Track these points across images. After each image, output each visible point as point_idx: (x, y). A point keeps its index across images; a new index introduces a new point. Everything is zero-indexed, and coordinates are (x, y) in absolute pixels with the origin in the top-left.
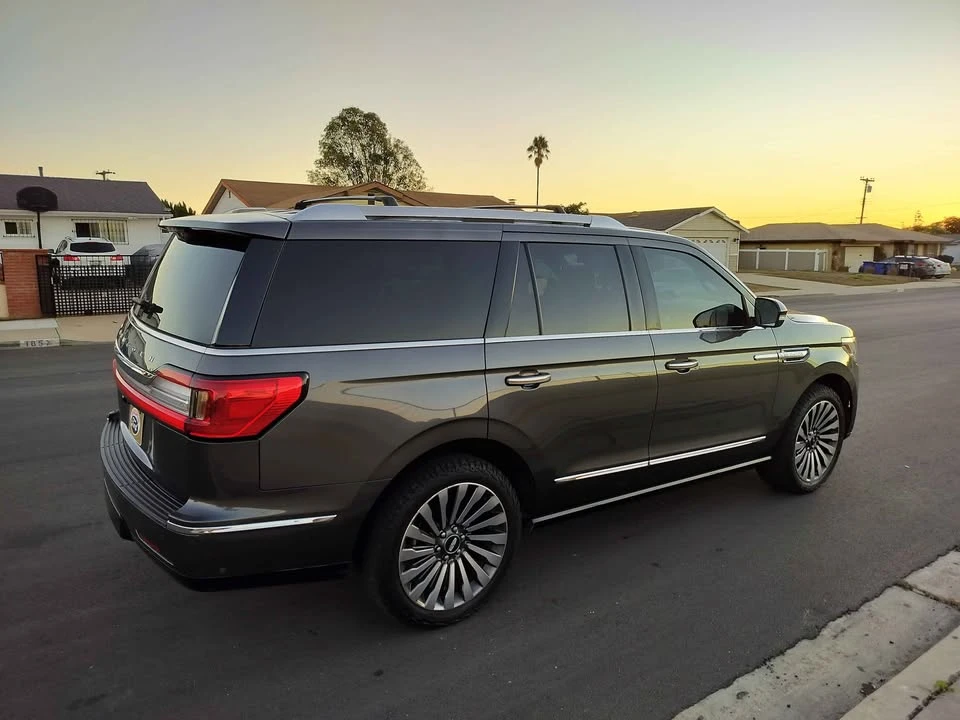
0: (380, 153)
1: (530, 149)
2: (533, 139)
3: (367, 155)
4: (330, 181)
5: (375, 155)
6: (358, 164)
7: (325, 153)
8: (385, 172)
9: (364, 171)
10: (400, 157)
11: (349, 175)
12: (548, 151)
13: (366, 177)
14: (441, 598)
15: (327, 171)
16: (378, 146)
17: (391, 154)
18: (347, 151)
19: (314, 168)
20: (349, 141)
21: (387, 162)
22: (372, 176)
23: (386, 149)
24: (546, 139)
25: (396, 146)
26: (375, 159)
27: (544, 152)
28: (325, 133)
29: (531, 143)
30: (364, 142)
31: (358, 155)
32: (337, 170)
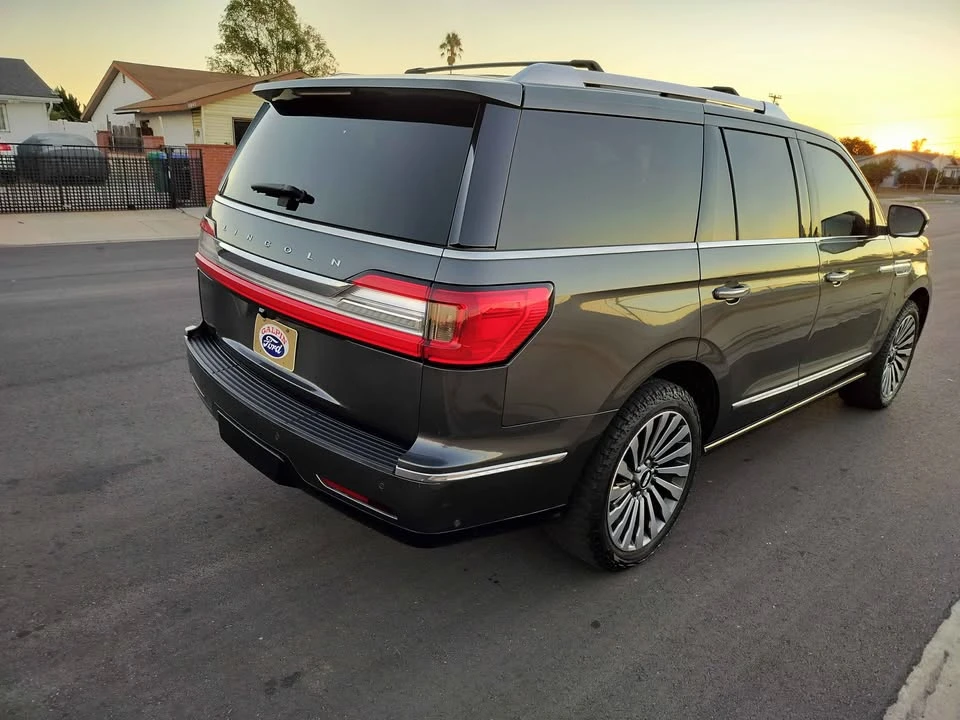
0: (289, 39)
1: (442, 46)
2: (445, 36)
3: (275, 42)
4: (232, 69)
5: (284, 41)
6: (264, 52)
7: (227, 37)
8: (296, 62)
9: (271, 59)
10: (312, 46)
11: (255, 64)
12: (461, 49)
13: (274, 66)
14: (647, 532)
15: (231, 58)
16: (287, 32)
17: (303, 42)
18: (251, 35)
19: (214, 54)
20: (253, 25)
21: (298, 52)
22: (281, 66)
23: (296, 35)
24: (459, 37)
25: (307, 33)
26: (285, 47)
27: (456, 50)
28: (225, 14)
29: (445, 41)
30: (272, 26)
31: (265, 40)
32: (241, 57)
